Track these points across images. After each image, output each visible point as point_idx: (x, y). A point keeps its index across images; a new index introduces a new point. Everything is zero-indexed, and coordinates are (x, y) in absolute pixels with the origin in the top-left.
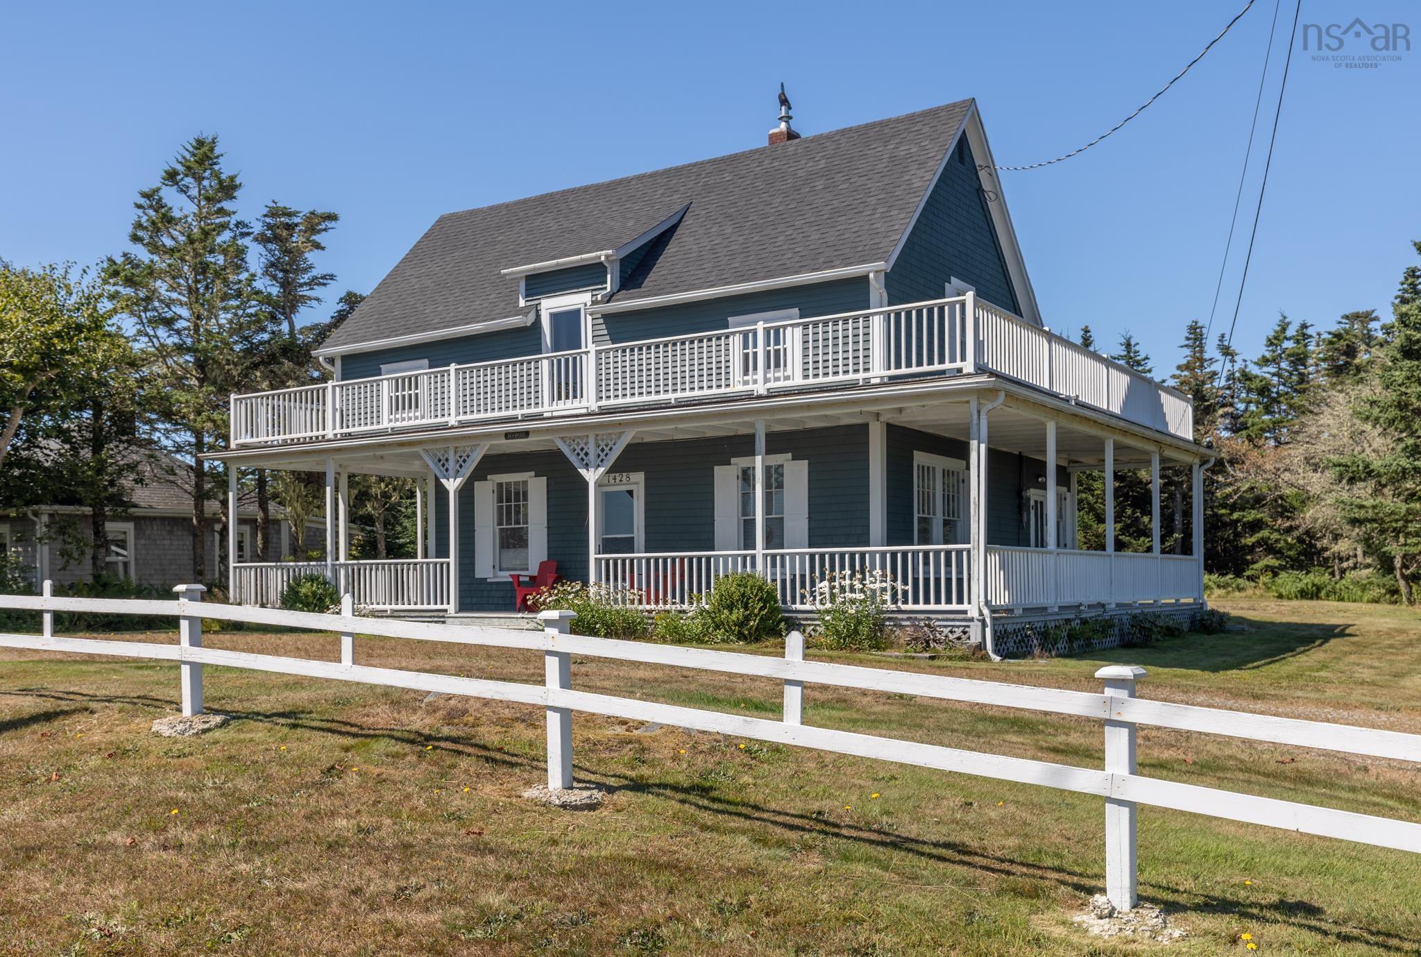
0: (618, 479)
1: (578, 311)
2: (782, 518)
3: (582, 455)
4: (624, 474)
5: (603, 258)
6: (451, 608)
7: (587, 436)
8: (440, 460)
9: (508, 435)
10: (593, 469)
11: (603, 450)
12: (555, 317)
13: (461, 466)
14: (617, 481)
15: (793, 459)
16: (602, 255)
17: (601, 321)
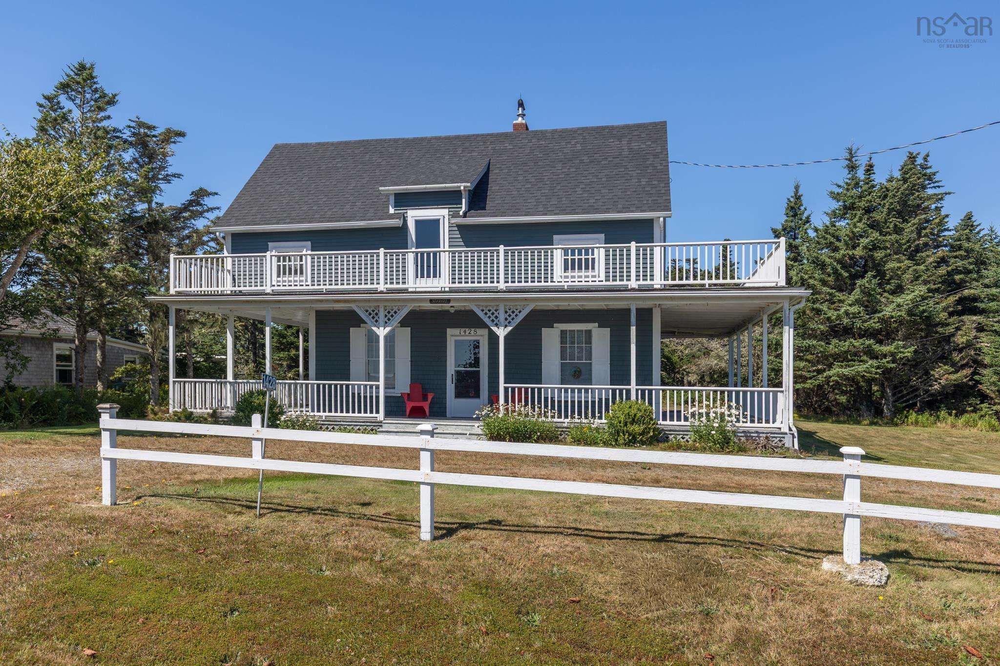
0: (467, 332)
1: (438, 220)
2: (591, 363)
3: (493, 317)
4: (473, 329)
5: (462, 188)
6: (381, 416)
7: (497, 306)
8: (370, 314)
9: (432, 301)
10: (503, 328)
11: (510, 316)
12: (418, 223)
13: (389, 319)
14: (467, 333)
15: (599, 327)
16: (462, 186)
17: (456, 229)
